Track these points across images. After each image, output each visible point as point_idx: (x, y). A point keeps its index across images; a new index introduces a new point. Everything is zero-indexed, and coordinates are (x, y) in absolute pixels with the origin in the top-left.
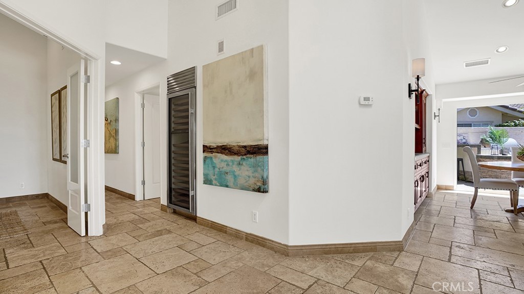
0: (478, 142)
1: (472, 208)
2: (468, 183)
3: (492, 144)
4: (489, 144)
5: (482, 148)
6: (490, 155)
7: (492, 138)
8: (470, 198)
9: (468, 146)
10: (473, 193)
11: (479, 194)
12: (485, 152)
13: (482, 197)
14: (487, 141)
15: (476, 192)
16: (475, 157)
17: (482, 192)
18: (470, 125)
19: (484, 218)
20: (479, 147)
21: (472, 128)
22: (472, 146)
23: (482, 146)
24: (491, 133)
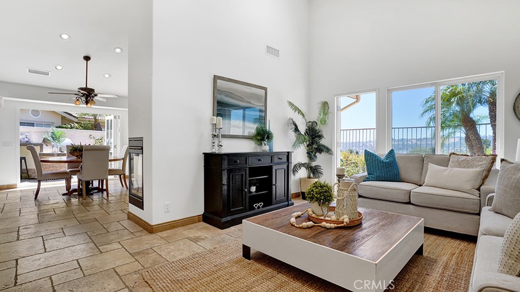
0: (41, 141)
1: (36, 198)
2: (31, 180)
3: (52, 143)
4: (50, 143)
5: (44, 146)
6: (51, 152)
7: (53, 138)
8: (33, 192)
9: (31, 144)
10: (36, 187)
11: (41, 187)
12: (47, 150)
13: (45, 189)
14: (48, 140)
15: (39, 185)
16: (38, 155)
17: (44, 185)
18: (32, 125)
19: (46, 203)
20: (41, 146)
21: (35, 127)
22: (35, 145)
23: (44, 145)
24: (52, 133)
